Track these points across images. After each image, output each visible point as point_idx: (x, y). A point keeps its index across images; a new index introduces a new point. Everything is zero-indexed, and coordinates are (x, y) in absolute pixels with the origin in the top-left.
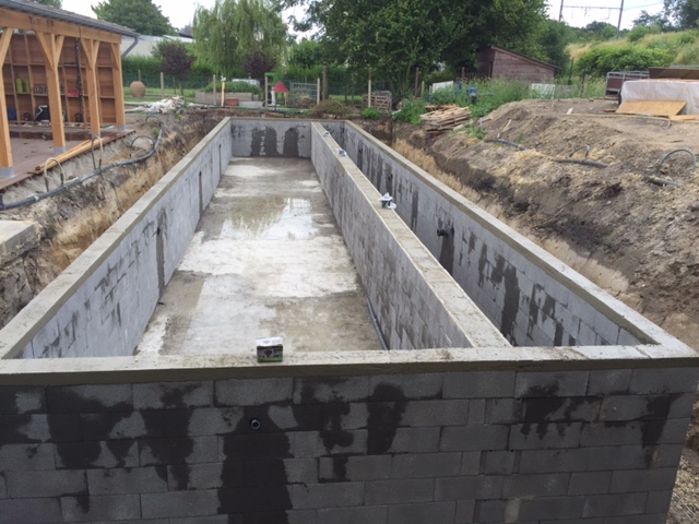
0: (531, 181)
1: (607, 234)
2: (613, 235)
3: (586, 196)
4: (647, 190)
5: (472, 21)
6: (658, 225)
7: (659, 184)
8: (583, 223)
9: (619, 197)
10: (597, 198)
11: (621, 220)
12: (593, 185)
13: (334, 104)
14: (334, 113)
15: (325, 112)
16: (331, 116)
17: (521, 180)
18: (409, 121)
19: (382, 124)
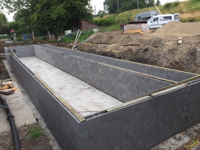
0: (120, 51)
1: (149, 60)
2: (151, 60)
3: (139, 52)
4: (155, 49)
5: (73, 13)
6: (162, 56)
7: (156, 47)
8: (141, 59)
9: (148, 51)
10: (142, 52)
11: (151, 56)
12: (140, 50)
13: (39, 39)
14: (40, 42)
15: (37, 42)
16: (39, 43)
17: (116, 52)
18: (65, 42)
19: (55, 43)
